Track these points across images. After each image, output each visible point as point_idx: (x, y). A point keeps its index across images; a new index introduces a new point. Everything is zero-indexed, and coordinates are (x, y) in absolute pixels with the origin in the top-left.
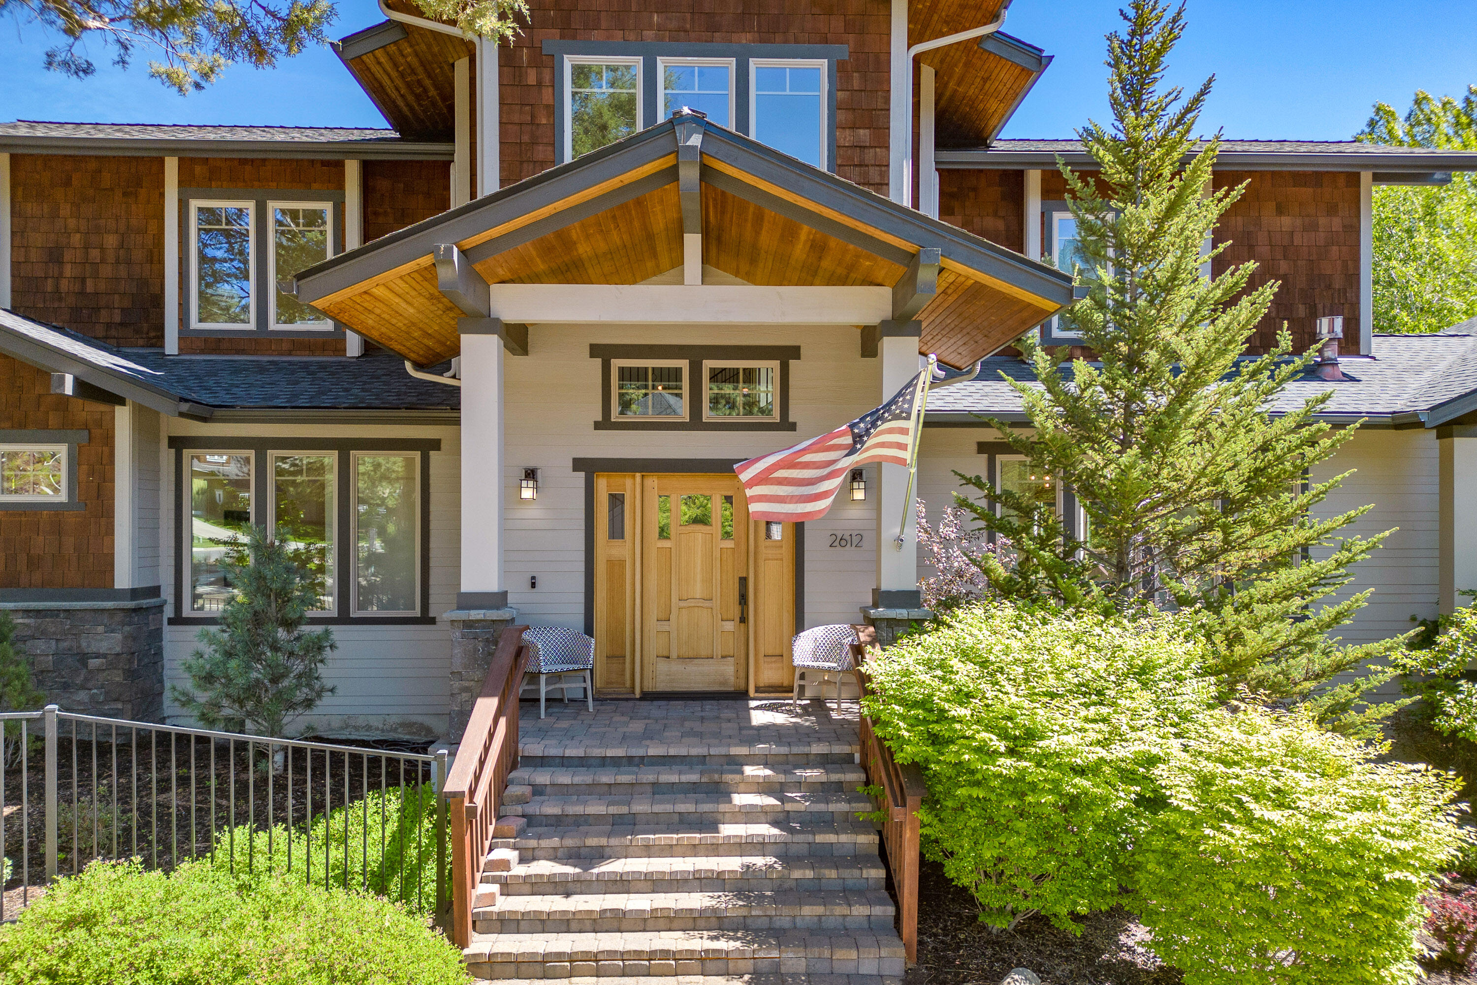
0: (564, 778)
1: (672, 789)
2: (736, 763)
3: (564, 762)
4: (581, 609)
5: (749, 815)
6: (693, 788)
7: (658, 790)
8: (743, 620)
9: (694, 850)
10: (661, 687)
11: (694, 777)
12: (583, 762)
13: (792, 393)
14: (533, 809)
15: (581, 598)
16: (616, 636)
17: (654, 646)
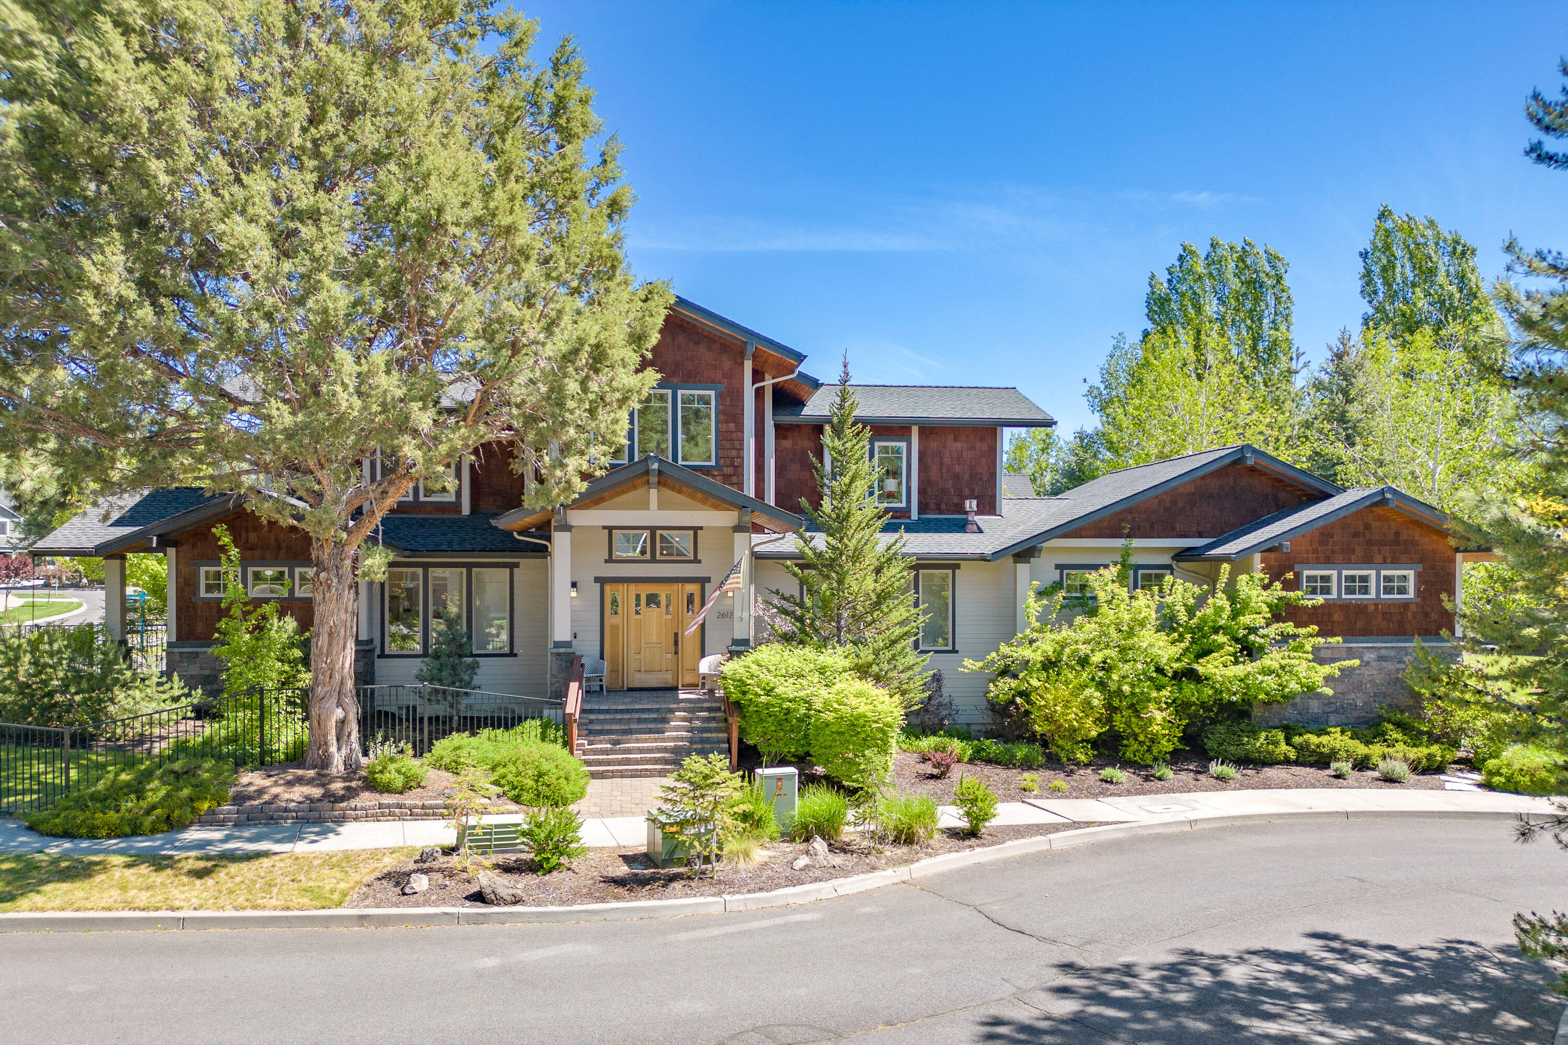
0: (601, 717)
1: (645, 721)
2: (672, 711)
3: (600, 711)
4: (598, 648)
5: (677, 729)
6: (654, 720)
7: (639, 721)
8: (676, 653)
9: (655, 740)
10: (637, 685)
11: (655, 716)
12: (607, 711)
13: (699, 546)
14: (591, 727)
15: (598, 643)
16: (614, 662)
17: (633, 666)
